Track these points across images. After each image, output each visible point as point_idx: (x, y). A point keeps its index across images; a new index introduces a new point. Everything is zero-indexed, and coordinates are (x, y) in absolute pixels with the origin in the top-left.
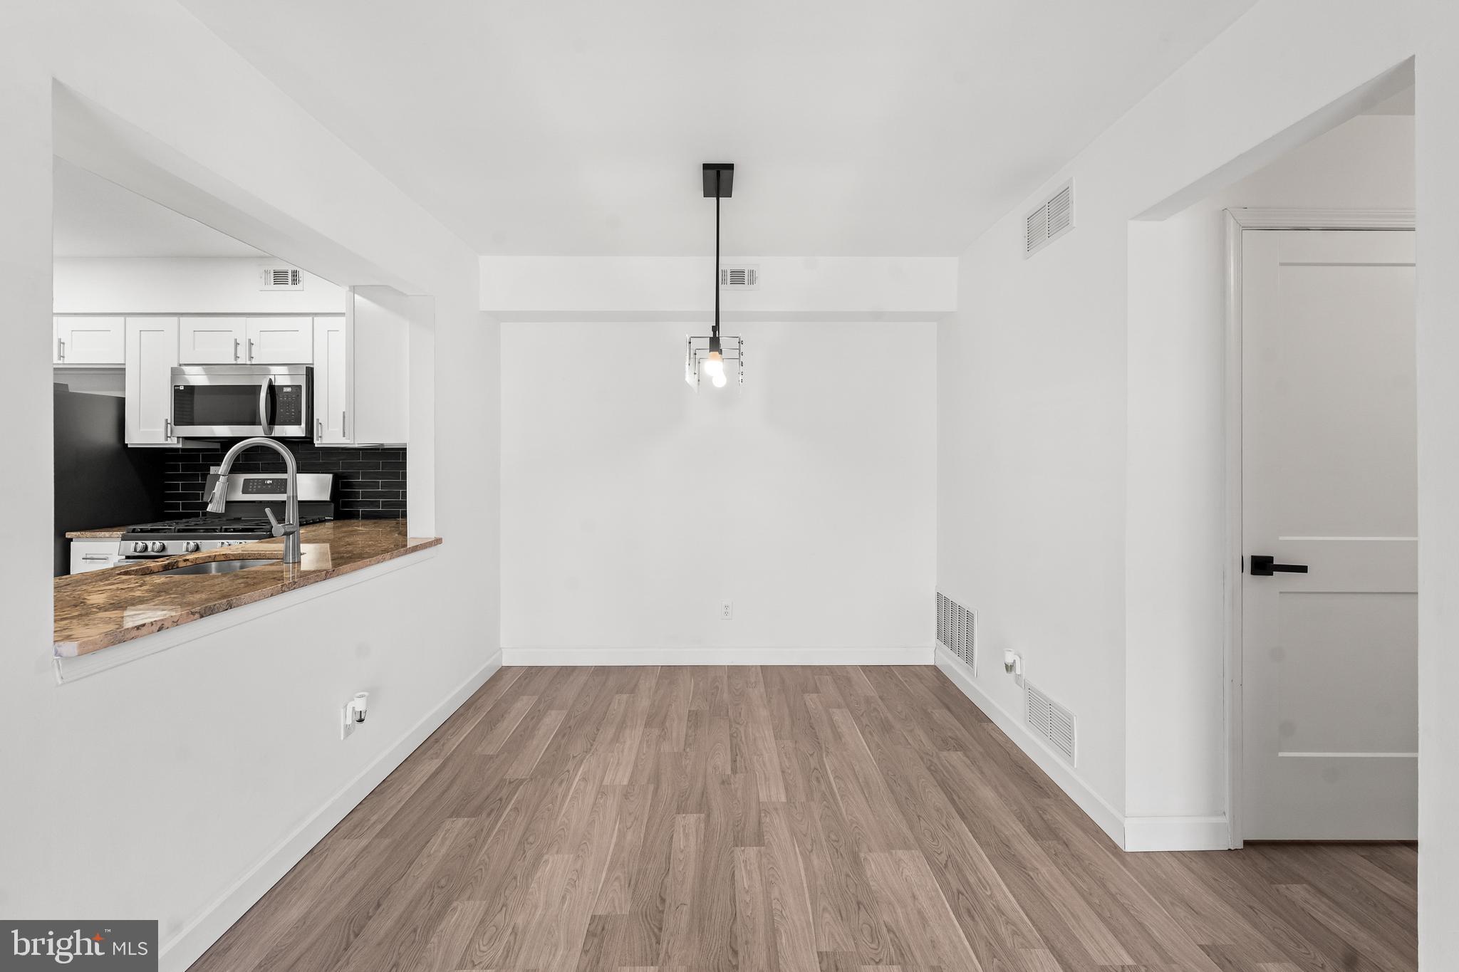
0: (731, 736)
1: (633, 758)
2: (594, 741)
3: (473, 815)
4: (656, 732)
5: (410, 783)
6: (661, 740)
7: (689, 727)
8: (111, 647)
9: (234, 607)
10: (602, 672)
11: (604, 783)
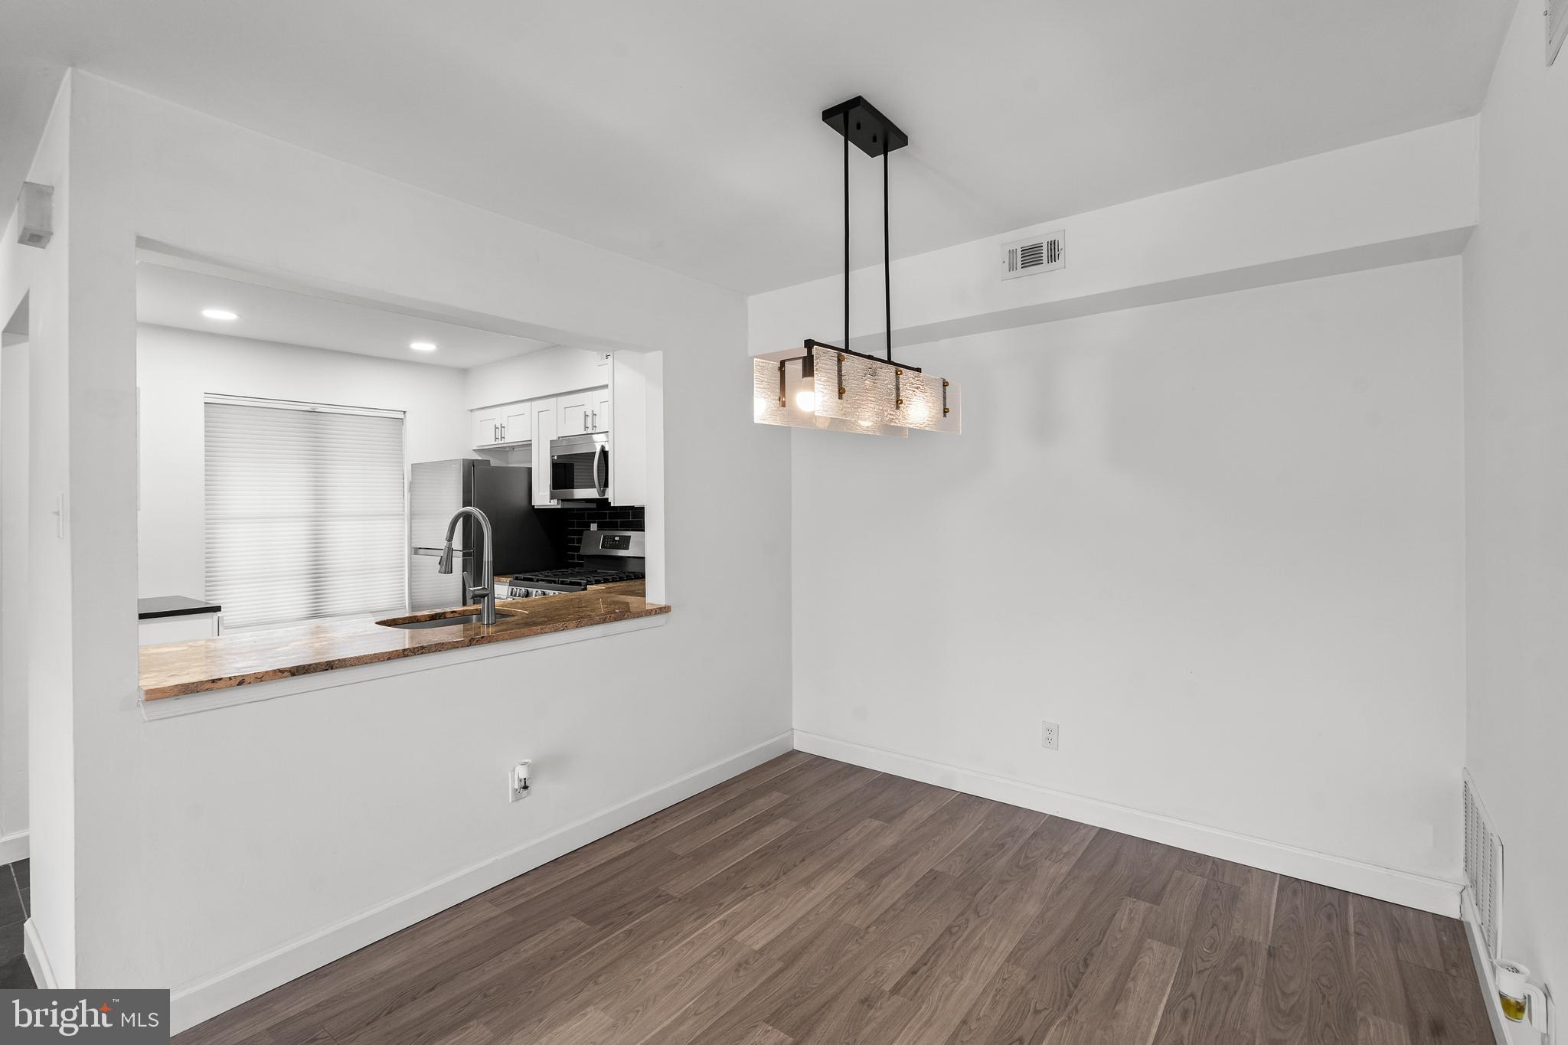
0: (949, 929)
1: (800, 915)
2: (785, 874)
3: (588, 923)
4: (862, 886)
5: (588, 862)
6: (857, 901)
7: (907, 895)
8: (183, 696)
9: (336, 668)
10: (889, 781)
11: (736, 938)
